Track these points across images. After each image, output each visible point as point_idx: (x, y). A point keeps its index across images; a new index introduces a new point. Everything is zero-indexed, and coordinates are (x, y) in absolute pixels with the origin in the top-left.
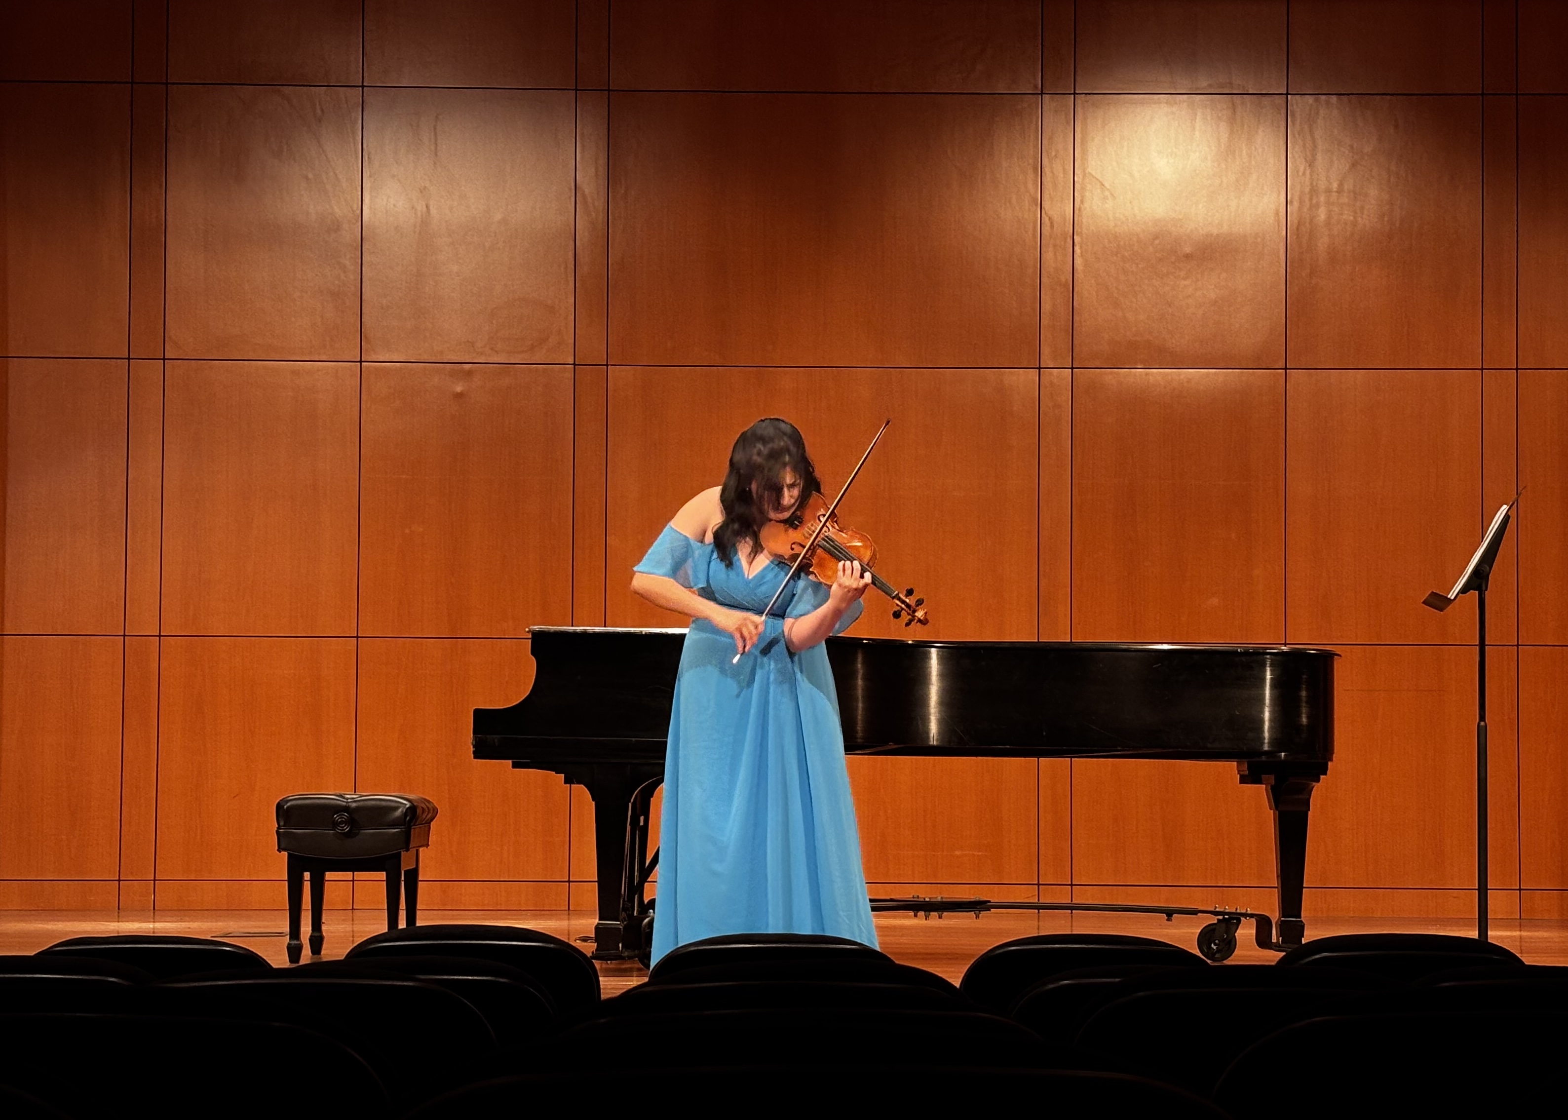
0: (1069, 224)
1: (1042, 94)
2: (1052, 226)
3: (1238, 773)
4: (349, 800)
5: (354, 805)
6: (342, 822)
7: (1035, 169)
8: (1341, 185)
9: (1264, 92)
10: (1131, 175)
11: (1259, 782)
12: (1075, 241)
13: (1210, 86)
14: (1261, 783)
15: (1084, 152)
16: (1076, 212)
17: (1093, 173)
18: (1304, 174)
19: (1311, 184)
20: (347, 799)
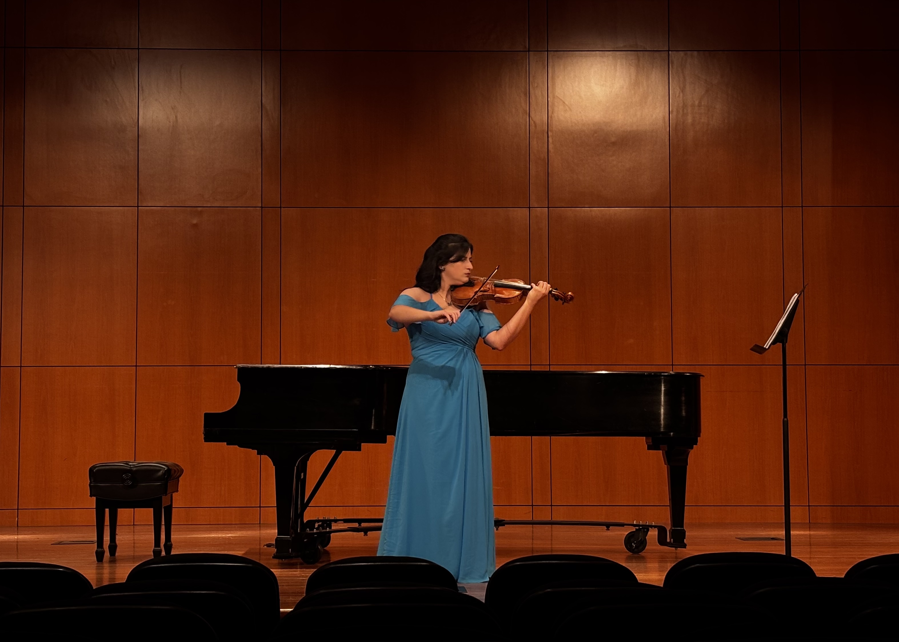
0: (546, 125)
1: (529, 51)
2: (536, 126)
3: (646, 444)
4: (132, 466)
5: (135, 469)
6: (127, 479)
7: (525, 94)
8: (700, 103)
9: (655, 50)
10: (580, 97)
11: (658, 449)
12: (549, 135)
13: (625, 46)
14: (660, 450)
15: (554, 84)
16: (549, 118)
17: (558, 96)
18: (679, 96)
19: (683, 101)
20: (131, 465)
